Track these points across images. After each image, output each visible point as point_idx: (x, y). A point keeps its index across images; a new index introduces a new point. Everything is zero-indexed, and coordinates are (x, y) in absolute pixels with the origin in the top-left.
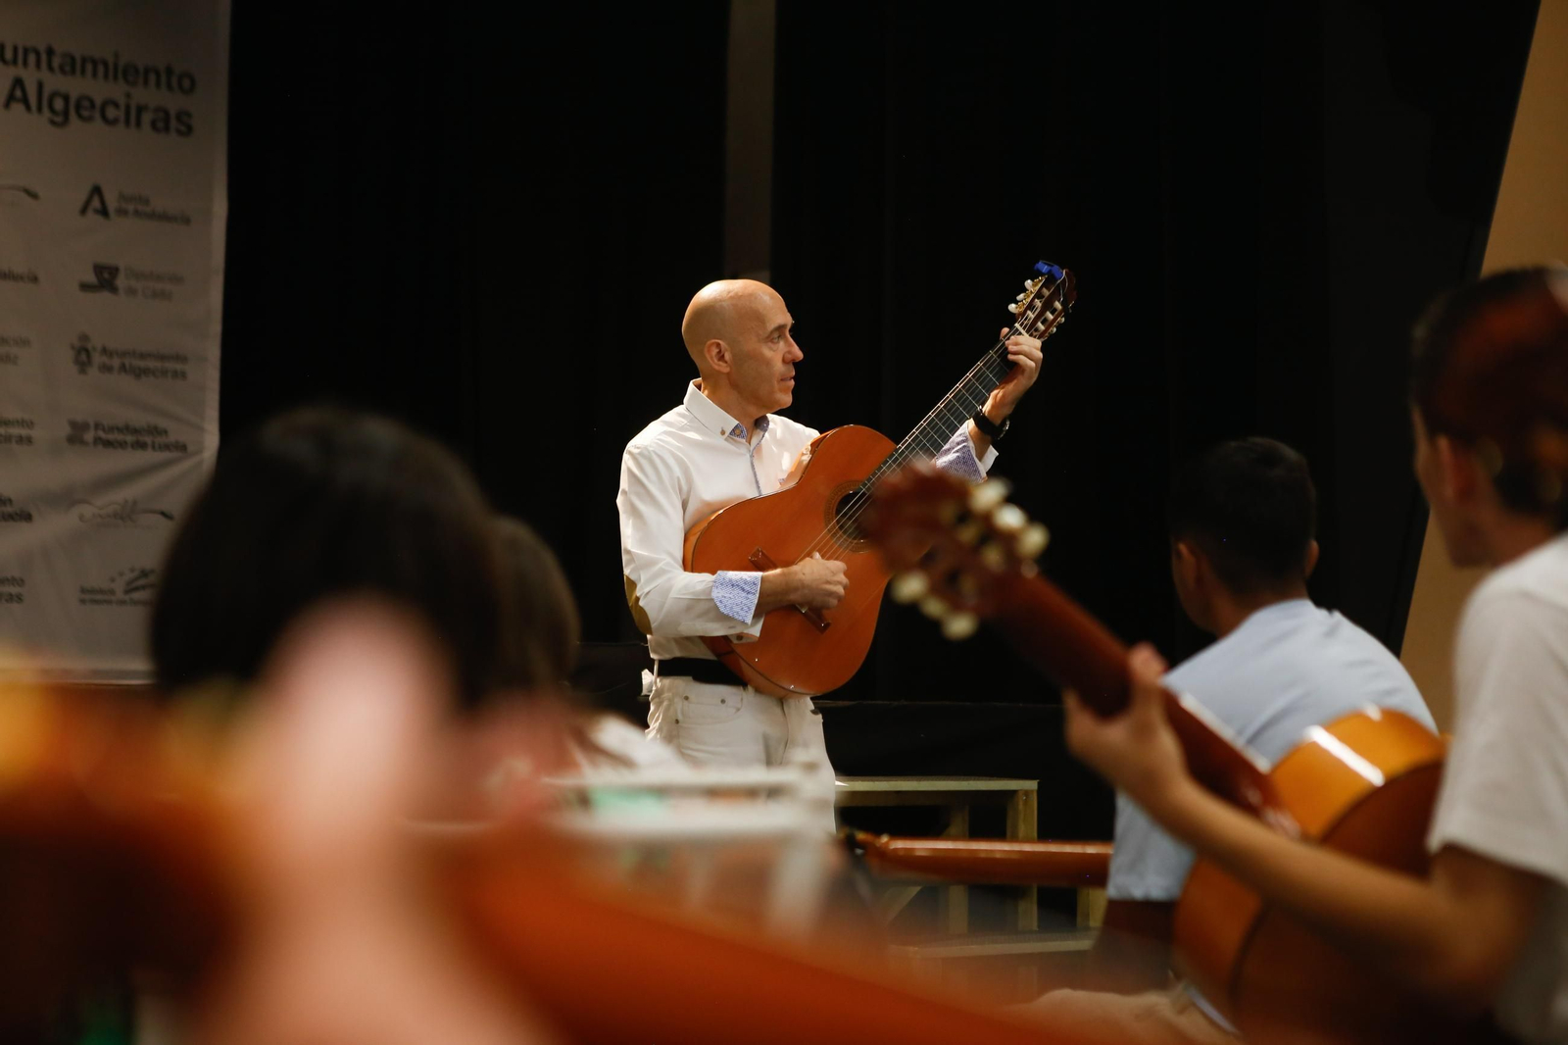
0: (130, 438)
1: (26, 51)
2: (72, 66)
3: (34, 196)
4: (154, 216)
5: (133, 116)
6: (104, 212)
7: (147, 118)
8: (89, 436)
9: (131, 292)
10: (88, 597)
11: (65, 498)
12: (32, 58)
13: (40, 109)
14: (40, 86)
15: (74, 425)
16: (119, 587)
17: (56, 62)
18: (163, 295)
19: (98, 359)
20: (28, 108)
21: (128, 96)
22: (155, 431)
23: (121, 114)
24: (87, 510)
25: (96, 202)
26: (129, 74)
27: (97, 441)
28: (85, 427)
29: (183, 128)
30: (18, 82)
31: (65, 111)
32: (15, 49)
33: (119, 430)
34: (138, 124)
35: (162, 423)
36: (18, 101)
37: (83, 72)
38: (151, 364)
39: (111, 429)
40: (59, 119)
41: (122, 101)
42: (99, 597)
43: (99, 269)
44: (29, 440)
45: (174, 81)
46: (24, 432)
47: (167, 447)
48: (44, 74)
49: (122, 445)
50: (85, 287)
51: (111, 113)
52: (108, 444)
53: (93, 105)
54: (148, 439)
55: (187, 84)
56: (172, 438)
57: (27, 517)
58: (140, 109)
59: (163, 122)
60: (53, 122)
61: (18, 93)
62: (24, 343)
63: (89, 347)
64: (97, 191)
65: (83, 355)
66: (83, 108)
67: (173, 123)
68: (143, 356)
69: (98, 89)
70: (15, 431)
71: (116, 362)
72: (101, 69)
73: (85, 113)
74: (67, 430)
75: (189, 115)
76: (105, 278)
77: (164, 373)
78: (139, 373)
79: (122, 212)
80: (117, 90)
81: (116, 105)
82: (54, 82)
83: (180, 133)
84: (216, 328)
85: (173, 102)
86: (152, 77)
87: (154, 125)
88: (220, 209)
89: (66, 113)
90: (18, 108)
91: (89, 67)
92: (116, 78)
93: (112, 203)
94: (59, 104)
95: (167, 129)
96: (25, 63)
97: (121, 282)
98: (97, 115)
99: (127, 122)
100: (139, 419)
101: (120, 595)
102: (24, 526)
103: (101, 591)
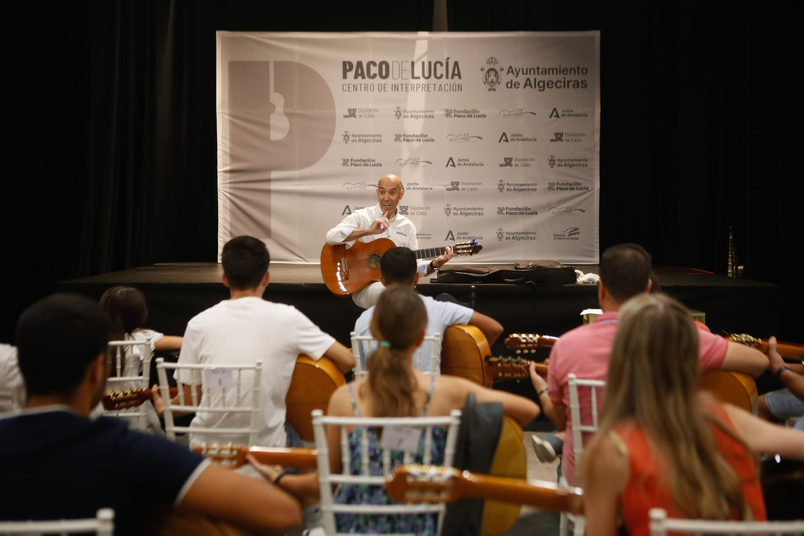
0: (569, 187)
1: (530, 70)
2: (545, 72)
3: (534, 114)
4: (574, 115)
5: (566, 84)
6: (558, 116)
7: (571, 84)
8: (555, 187)
9: (568, 140)
10: (557, 237)
11: (549, 207)
12: (532, 71)
13: (535, 87)
14: (535, 79)
15: (549, 184)
16: (567, 233)
17: (540, 71)
18: (578, 140)
19: (557, 163)
20: (531, 87)
21: (565, 78)
22: (577, 184)
23: (562, 84)
24: (556, 210)
25: (555, 113)
26: (564, 71)
27: (558, 188)
28: (554, 184)
29: (584, 86)
30: (528, 79)
31: (543, 86)
32: (527, 69)
33: (565, 185)
34: (568, 87)
35: (580, 181)
36: (528, 85)
37: (549, 73)
38: (575, 163)
39: (562, 184)
40: (542, 89)
41: (563, 81)
42: (561, 237)
43: (556, 134)
44: (536, 190)
45: (580, 71)
46: (534, 187)
47: (581, 189)
48: (536, 76)
49: (567, 189)
50: (552, 140)
51: (559, 84)
52: (562, 189)
53: (553, 83)
54: (575, 187)
55: (585, 71)
56: (583, 186)
57: (537, 213)
58: (569, 82)
59: (577, 85)
60: (539, 90)
61: (528, 83)
62: (533, 160)
63: (554, 159)
64: (555, 109)
65: (552, 162)
66: (549, 84)
67: (580, 85)
68: (572, 161)
69: (554, 78)
70: (531, 187)
71: (563, 163)
72: (555, 71)
73: (550, 86)
74: (548, 186)
75: (586, 81)
76: (559, 137)
77: (580, 165)
78: (571, 166)
79: (563, 115)
80: (561, 77)
81: (561, 82)
82: (540, 78)
83: (582, 87)
84: (597, 149)
85: (580, 78)
86: (573, 71)
87: (573, 86)
88: (598, 110)
89: (544, 86)
90: (528, 87)
91: (551, 71)
92: (560, 73)
93: (560, 114)
94: (541, 84)
95: (578, 87)
96: (530, 73)
97: (564, 137)
98: (554, 85)
99: (564, 87)
100: (572, 180)
101: (567, 236)
102: (535, 216)
103: (560, 235)
